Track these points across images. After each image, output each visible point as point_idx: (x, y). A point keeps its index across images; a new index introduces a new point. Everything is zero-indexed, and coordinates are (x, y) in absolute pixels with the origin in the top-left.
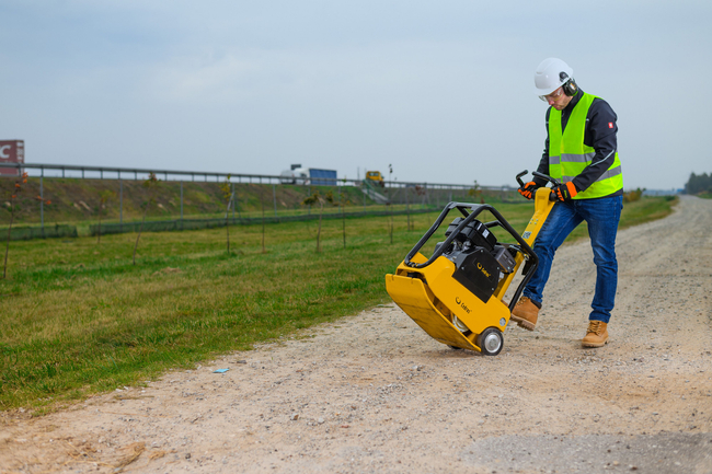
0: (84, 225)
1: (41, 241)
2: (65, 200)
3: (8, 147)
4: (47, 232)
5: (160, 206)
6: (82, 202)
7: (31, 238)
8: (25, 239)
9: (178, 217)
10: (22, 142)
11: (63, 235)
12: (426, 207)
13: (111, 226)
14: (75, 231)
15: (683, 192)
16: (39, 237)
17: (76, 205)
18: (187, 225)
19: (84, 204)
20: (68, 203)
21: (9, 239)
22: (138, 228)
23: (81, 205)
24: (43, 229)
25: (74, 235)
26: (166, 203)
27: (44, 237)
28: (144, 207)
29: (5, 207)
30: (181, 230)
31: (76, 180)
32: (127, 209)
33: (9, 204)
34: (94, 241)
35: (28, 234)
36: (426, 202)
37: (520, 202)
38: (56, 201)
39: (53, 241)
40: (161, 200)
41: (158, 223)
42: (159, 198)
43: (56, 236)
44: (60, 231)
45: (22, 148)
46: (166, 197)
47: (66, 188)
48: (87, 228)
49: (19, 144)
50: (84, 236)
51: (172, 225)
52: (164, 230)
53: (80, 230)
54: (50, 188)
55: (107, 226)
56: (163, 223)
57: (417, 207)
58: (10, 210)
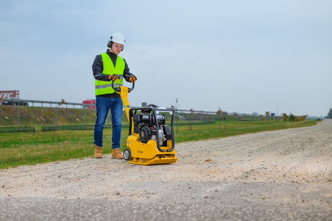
0: (39, 127)
1: (18, 133)
2: (33, 116)
3: (12, 94)
4: (21, 129)
5: (78, 119)
6: (41, 117)
7: (13, 132)
8: (10, 132)
9: (84, 124)
10: (18, 91)
11: (28, 131)
12: (202, 122)
13: (51, 127)
14: (34, 129)
15: (327, 118)
16: (17, 131)
17: (38, 119)
18: (88, 127)
19: (42, 118)
20: (34, 118)
21: (3, 132)
22: (63, 128)
23: (40, 119)
24: (19, 127)
25: (34, 131)
26: (80, 118)
27: (19, 132)
28: (70, 120)
29: (5, 119)
30: (84, 129)
31: (39, 108)
32: (62, 121)
33: (6, 117)
34: (42, 133)
35: (12, 130)
36: (203, 120)
37: (247, 120)
38: (29, 117)
39: (23, 133)
40: (78, 117)
41: (74, 126)
42: (77, 116)
43: (25, 131)
44: (27, 129)
45: (18, 94)
46: (80, 116)
47: (34, 111)
48: (40, 128)
49: (17, 93)
50: (38, 131)
51: (80, 128)
52: (76, 129)
53: (36, 128)
54: (26, 111)
55: (49, 127)
56: (76, 126)
57: (198, 122)
58: (7, 120)
